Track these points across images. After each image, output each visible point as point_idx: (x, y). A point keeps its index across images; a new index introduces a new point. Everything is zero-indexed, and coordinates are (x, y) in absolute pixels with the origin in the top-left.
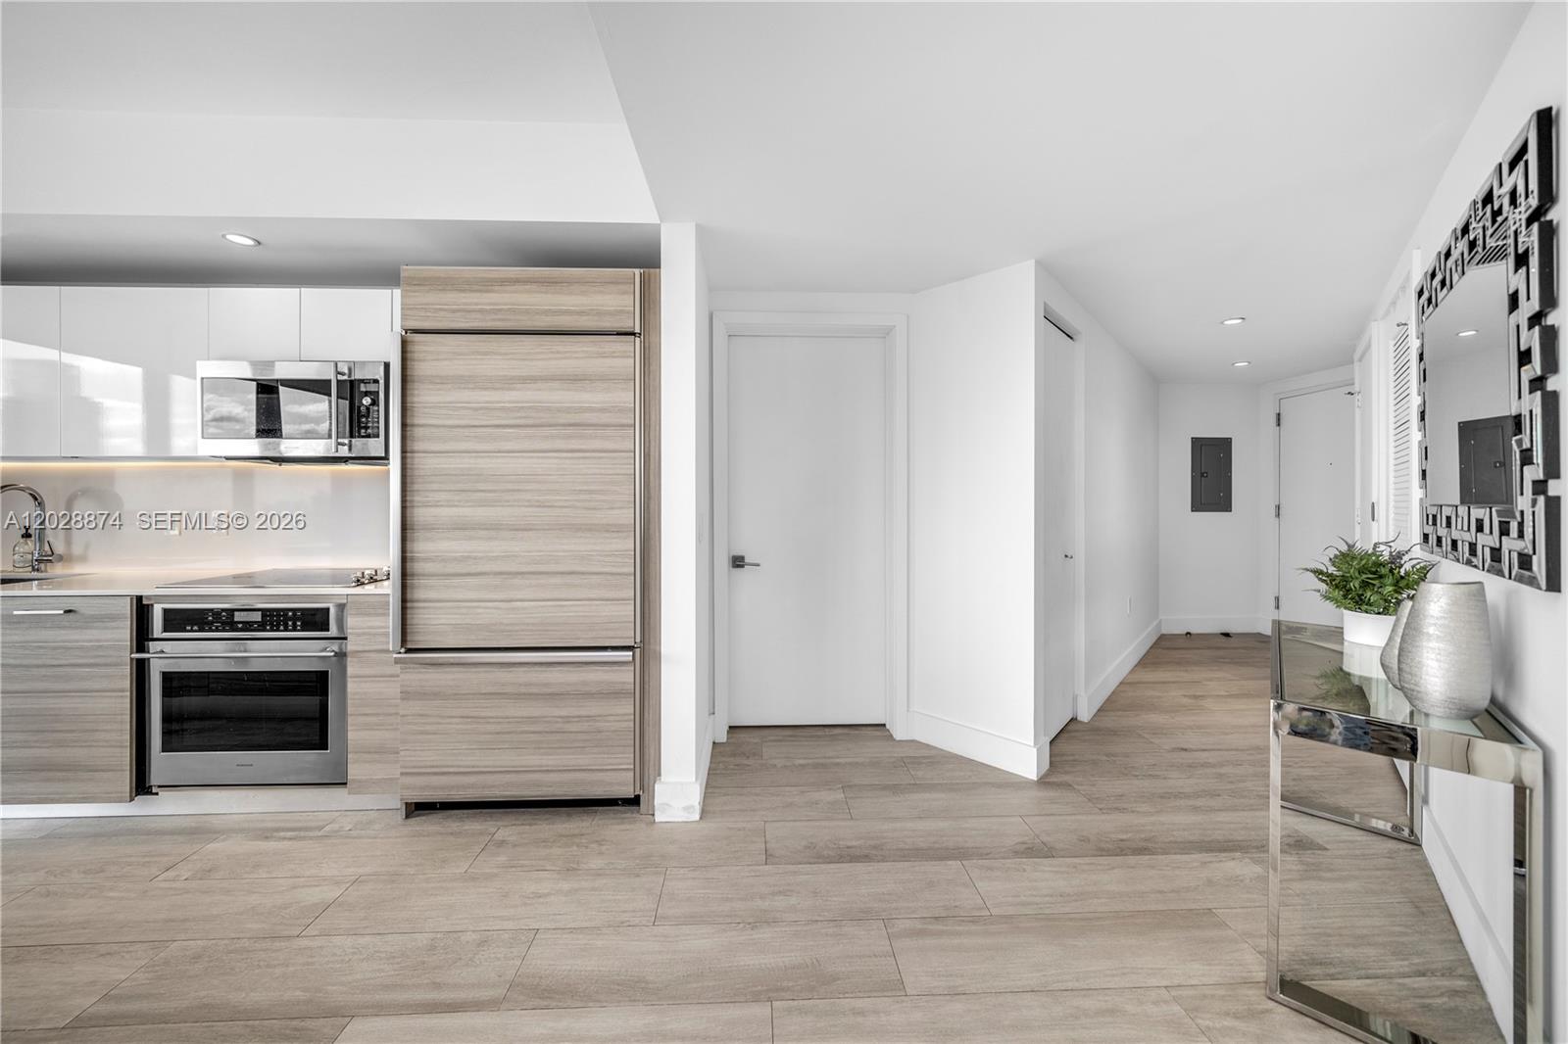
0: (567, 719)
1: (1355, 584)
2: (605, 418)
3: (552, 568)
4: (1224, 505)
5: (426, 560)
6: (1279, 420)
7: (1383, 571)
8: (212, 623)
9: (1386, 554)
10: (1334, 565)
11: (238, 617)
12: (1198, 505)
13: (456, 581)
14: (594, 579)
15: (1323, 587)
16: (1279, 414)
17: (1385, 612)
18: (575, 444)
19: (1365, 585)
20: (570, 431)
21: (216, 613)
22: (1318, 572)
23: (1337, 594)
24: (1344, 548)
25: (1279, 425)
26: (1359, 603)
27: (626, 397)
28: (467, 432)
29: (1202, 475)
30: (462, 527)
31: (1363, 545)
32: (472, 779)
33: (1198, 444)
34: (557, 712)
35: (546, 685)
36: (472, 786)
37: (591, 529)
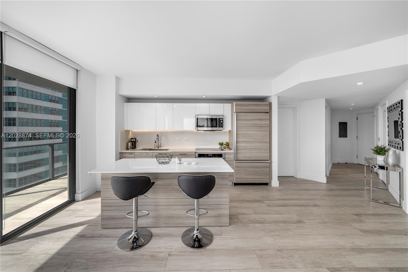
0: (259, 171)
1: (379, 151)
2: (265, 125)
3: (257, 148)
4: (346, 136)
5: (239, 147)
6: (357, 119)
7: (383, 149)
8: (205, 156)
9: (383, 147)
10: (375, 148)
11: (209, 155)
12: (341, 136)
13: (243, 150)
14: (264, 150)
15: (373, 152)
16: (357, 118)
17: (383, 155)
18: (261, 129)
19: (380, 151)
20: (260, 127)
21: (206, 155)
22: (373, 149)
23: (376, 153)
24: (377, 146)
25: (357, 120)
26: (379, 154)
27: (268, 122)
28: (245, 128)
29: (341, 130)
30: (244, 142)
31: (380, 145)
32: (245, 180)
33: (340, 124)
34: (258, 170)
35: (257, 166)
36: (246, 181)
37: (263, 142)
